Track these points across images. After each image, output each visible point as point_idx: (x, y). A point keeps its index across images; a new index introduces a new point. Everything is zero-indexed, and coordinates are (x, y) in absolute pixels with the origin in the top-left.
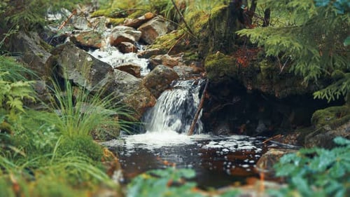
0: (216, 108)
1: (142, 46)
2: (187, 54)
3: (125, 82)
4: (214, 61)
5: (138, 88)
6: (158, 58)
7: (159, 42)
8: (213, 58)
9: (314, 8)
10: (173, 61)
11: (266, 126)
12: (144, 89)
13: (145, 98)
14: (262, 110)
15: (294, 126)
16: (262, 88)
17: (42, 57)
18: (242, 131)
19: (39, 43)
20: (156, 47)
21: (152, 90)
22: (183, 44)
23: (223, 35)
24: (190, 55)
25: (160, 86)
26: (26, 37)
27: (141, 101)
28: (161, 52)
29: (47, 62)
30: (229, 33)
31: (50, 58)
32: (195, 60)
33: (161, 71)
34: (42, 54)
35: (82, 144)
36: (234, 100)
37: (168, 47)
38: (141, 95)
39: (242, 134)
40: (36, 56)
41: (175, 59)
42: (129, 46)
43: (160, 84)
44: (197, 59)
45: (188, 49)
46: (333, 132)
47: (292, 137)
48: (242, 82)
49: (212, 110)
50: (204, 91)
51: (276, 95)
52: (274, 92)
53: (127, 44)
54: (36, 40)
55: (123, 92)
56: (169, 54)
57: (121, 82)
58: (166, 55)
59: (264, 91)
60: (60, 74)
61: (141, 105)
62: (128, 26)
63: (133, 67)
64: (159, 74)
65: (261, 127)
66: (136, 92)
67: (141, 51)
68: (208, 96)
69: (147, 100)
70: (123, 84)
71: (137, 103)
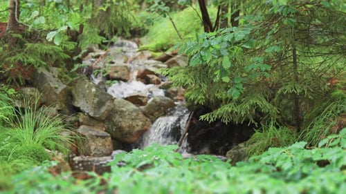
0: (200, 132)
3: (125, 110)
5: (135, 114)
12: (141, 115)
13: (141, 123)
17: (56, 88)
19: (56, 76)
21: (151, 117)
25: (157, 113)
26: (45, 72)
27: (137, 125)
29: (61, 93)
31: (65, 89)
34: (57, 86)
35: (34, 151)
40: (51, 88)
42: (153, 78)
43: (157, 111)
49: (198, 135)
53: (150, 76)
54: (54, 74)
55: (121, 118)
57: (120, 109)
61: (137, 129)
62: (157, 60)
63: (141, 97)
64: (156, 103)
67: (164, 83)
68: (194, 122)
69: (142, 125)
70: (122, 111)
71: (134, 127)
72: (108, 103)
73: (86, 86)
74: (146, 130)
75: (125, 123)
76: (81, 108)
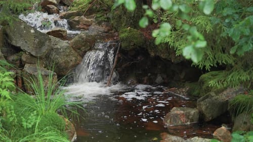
0: (125, 65)
1: (62, 7)
2: (98, 16)
3: (59, 47)
4: (126, 34)
5: (69, 51)
6: (76, 18)
7: (75, 5)
8: (125, 31)
9: (210, 25)
10: (88, 22)
11: (163, 79)
12: (73, 52)
13: (74, 58)
14: (160, 67)
15: (184, 81)
16: (162, 55)
18: (145, 82)
20: (74, 10)
21: (78, 51)
22: (94, 7)
23: (133, 15)
24: (101, 16)
25: (83, 48)
27: (71, 60)
28: (78, 14)
30: (137, 13)
32: (105, 21)
33: (85, 37)
35: (53, 120)
36: (139, 58)
37: (84, 10)
38: (71, 56)
39: (145, 84)
41: (90, 20)
42: (53, 8)
43: (84, 46)
44: (106, 20)
45: (98, 11)
46: (217, 97)
47: (184, 90)
48: (147, 50)
49: (123, 66)
50: (117, 52)
51: (173, 61)
52: (170, 59)
53: (51, 6)
55: (58, 55)
56: (85, 16)
57: (56, 47)
58: (83, 17)
59: (164, 57)
60: (9, 41)
61: (71, 63)
63: (61, 31)
65: (159, 79)
66: (67, 54)
67: (63, 13)
68: (119, 56)
69: (75, 60)
70: (57, 49)
71: (69, 62)
72: (47, 43)
73: (23, 26)
74: (78, 64)
75: (61, 60)
76: (22, 48)
